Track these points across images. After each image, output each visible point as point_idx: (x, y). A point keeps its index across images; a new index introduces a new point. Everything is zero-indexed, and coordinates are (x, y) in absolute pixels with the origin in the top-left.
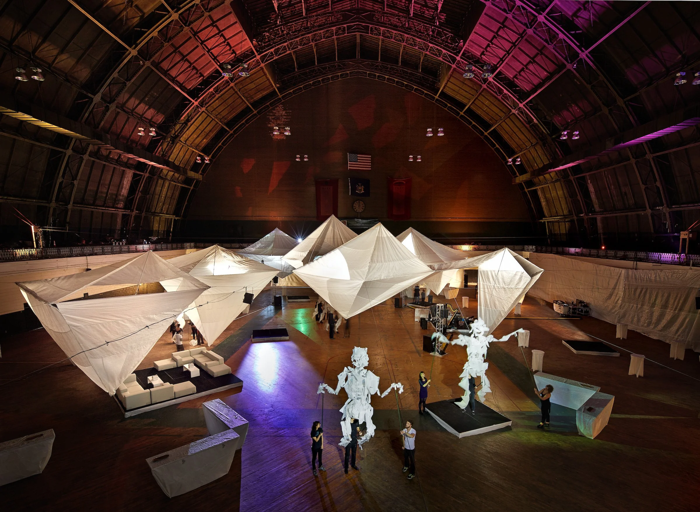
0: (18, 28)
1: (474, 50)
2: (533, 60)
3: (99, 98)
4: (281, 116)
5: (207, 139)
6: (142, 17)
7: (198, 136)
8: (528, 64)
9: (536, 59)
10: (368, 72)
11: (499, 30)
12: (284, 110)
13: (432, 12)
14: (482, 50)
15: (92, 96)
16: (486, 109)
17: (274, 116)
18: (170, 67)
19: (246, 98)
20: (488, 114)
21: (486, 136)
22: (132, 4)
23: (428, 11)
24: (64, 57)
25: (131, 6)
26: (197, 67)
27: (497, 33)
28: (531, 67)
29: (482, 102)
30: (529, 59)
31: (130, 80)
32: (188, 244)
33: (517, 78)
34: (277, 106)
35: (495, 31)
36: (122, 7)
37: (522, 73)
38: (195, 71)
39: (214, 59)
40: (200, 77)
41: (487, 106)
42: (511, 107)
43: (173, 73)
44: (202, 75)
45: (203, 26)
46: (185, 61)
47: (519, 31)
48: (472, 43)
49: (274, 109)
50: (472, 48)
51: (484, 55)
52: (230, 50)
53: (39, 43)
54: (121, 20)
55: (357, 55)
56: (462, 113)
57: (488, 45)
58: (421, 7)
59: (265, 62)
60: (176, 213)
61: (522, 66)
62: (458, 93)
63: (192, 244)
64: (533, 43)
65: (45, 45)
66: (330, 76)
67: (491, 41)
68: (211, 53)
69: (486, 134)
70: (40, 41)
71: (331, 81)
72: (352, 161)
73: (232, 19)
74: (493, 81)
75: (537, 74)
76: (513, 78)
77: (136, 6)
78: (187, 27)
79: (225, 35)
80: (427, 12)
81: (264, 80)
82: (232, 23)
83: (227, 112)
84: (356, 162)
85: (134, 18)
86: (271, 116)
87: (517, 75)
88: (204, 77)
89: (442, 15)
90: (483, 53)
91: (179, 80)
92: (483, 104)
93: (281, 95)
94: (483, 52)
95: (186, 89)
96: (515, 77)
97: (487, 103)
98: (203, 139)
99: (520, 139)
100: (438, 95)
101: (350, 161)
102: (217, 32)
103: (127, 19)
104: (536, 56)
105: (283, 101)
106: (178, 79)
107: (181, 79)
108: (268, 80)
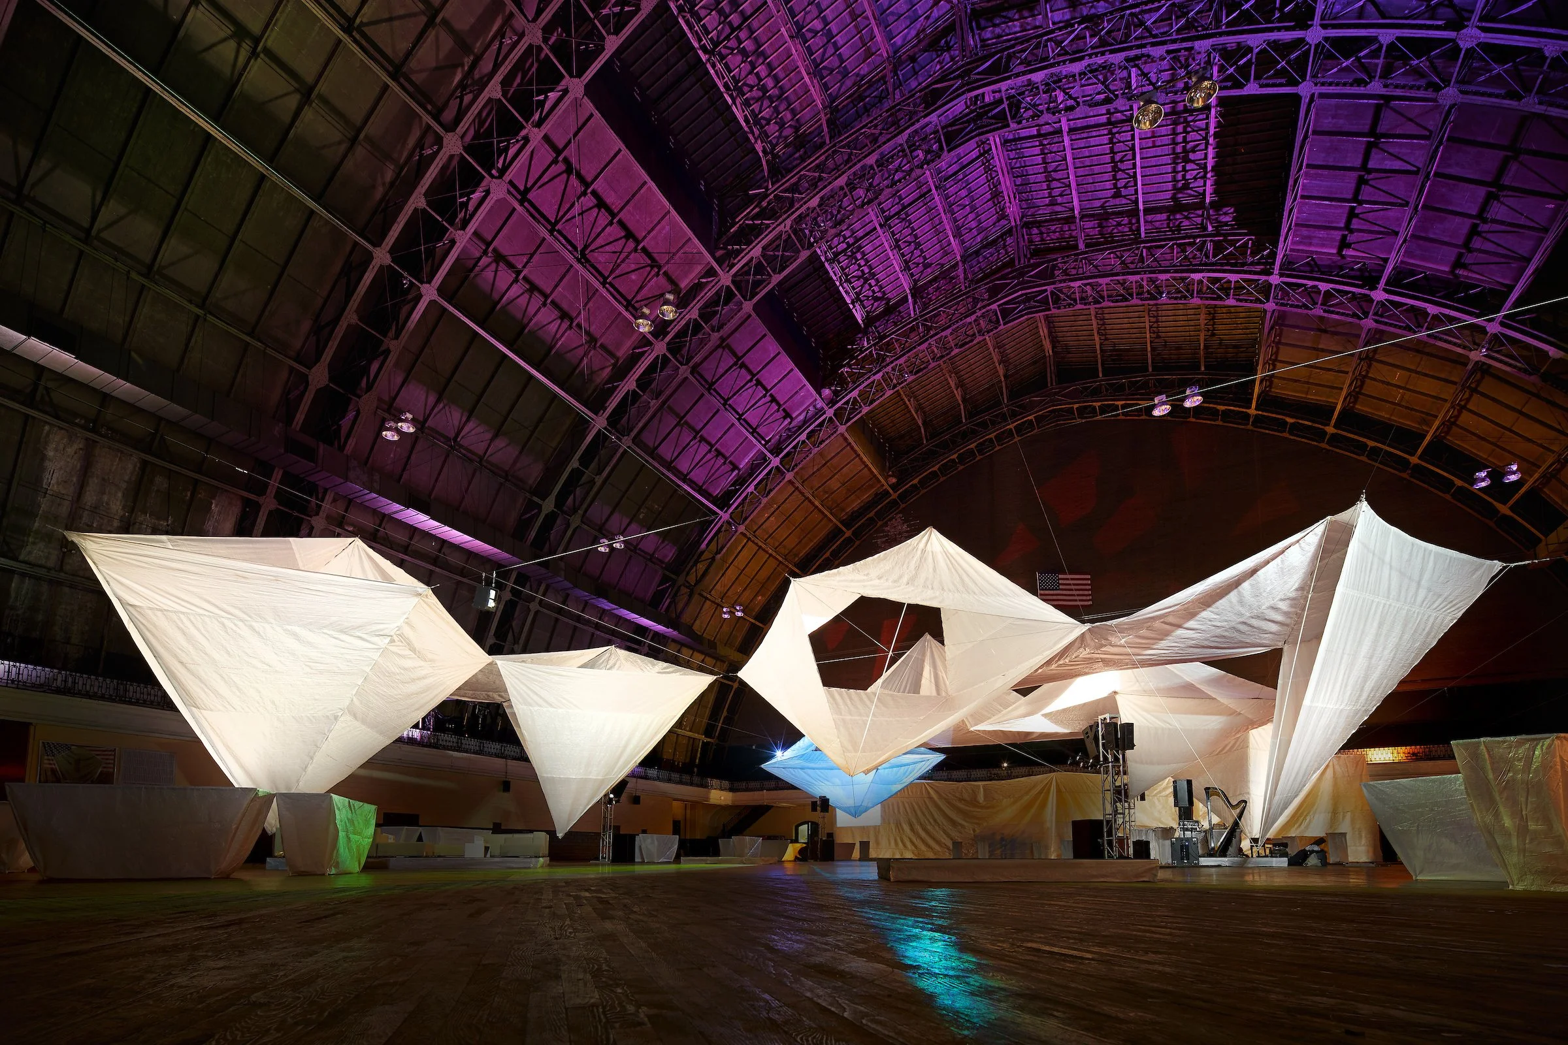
0: (432, 399)
1: (1317, 245)
2: (1495, 188)
3: (552, 506)
4: (900, 534)
5: (763, 595)
6: (614, 365)
7: (745, 589)
8: (1483, 209)
9: (1506, 181)
10: (1076, 406)
11: (1366, 157)
12: (905, 521)
13: (1199, 216)
14: (1337, 235)
15: (540, 502)
16: (1402, 397)
17: (887, 536)
18: (675, 455)
19: (830, 510)
20: (1412, 409)
21: (1417, 466)
22: (595, 344)
23: (1187, 218)
24: (500, 443)
25: (595, 348)
26: (723, 451)
27: (1364, 166)
28: (1498, 211)
29: (1383, 382)
30: (1482, 191)
31: (600, 474)
32: (715, 782)
33: (1464, 266)
34: (891, 520)
35: (1358, 163)
36: (581, 351)
37: (1476, 243)
38: (721, 461)
39: (752, 433)
40: (733, 470)
41: (1399, 387)
42: (1465, 347)
43: (684, 465)
44: (735, 467)
45: (721, 371)
46: (700, 441)
47: (1425, 128)
48: (1305, 232)
49: (886, 524)
50: (1310, 244)
51: (1348, 246)
52: (778, 410)
53: (463, 422)
54: (582, 373)
55: (1049, 380)
56: (1330, 430)
57: (1352, 214)
58: (1169, 217)
59: (846, 422)
60: (708, 732)
61: (1468, 222)
62: (1308, 383)
63: (726, 783)
64: (1480, 139)
65: (471, 425)
66: (992, 436)
67: (1355, 199)
68: (744, 420)
69: (1414, 460)
70: (464, 419)
71: (998, 448)
72: (1046, 589)
73: (771, 348)
74: (1387, 296)
75: (1522, 221)
76: (1452, 272)
77: (602, 346)
78: (685, 367)
79: (764, 383)
80: (1186, 223)
81: (860, 468)
82: (772, 356)
83: (797, 540)
84: (1056, 589)
85: (603, 369)
86: (881, 537)
87: (1460, 255)
88: (739, 470)
89: (1226, 214)
90: (1344, 244)
91: (695, 479)
92: (1388, 384)
93: (895, 492)
94: (1344, 237)
95: (711, 495)
96: (1458, 264)
97: (1398, 377)
98: (756, 595)
99: (1528, 440)
100: (1254, 405)
101: (1042, 589)
102: (749, 378)
103: (592, 373)
104: (1502, 170)
105: (903, 506)
106: (692, 476)
107: (698, 476)
108: (867, 466)
